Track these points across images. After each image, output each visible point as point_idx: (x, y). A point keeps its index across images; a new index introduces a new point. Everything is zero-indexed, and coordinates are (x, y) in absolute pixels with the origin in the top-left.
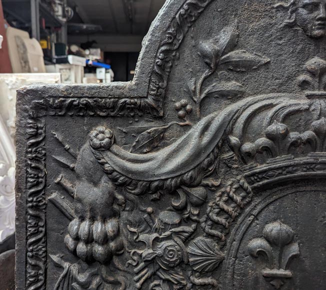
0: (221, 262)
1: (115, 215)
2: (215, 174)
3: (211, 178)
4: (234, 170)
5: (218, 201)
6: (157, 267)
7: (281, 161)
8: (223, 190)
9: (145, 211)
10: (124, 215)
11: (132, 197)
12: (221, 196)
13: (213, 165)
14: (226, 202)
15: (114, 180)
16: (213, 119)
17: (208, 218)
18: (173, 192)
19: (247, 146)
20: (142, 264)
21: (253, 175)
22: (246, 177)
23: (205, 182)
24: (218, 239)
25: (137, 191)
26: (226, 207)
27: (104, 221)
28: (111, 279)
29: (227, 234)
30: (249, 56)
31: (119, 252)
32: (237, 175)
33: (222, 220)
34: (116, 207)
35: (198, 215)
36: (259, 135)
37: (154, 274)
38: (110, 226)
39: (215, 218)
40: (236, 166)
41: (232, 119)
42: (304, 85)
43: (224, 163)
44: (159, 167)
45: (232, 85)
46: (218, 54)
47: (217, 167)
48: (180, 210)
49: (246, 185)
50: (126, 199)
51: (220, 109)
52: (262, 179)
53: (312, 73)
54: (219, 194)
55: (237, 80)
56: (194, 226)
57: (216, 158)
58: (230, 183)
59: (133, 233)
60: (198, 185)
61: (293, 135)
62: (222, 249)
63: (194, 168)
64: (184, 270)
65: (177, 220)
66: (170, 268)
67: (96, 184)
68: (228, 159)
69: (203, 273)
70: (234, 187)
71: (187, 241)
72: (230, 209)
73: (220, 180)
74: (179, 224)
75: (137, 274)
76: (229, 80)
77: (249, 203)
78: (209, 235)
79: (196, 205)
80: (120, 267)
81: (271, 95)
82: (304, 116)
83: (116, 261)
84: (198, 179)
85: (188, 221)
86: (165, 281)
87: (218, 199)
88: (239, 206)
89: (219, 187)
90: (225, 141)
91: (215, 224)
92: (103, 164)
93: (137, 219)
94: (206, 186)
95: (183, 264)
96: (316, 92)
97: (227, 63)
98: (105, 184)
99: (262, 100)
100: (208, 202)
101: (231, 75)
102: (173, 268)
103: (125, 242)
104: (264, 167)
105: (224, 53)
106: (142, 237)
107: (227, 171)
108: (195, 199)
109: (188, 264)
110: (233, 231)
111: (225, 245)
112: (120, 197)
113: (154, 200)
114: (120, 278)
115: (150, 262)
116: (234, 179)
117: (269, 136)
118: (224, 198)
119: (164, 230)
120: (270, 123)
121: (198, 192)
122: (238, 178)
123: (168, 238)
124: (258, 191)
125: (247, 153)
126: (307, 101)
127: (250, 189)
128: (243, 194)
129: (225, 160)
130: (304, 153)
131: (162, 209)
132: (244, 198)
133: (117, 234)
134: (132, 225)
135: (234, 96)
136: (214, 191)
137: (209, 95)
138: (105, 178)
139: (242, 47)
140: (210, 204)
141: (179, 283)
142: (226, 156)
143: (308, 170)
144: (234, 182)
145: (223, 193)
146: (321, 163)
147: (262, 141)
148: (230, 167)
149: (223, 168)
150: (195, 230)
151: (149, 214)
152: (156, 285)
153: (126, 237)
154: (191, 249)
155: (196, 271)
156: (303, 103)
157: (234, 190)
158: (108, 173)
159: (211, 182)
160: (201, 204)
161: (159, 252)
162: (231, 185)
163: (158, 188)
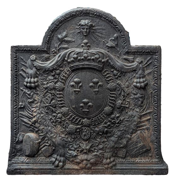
0: (64, 88)
1: (37, 77)
2: (62, 67)
4: (67, 66)
6: (48, 90)
7: (77, 64)
9: (45, 76)
10: (39, 77)
11: (41, 73)
12: (64, 73)
13: (62, 65)
14: (65, 74)
15: (36, 68)
16: (61, 54)
17: (61, 78)
18: (52, 71)
19: (69, 60)
20: (44, 89)
21: (71, 67)
22: (70, 68)
23: (59, 69)
24: (63, 83)
25: (43, 71)
26: (65, 75)
27: (34, 78)
28: (36, 93)
29: (66, 82)
30: (69, 39)
31: (38, 86)
33: (64, 78)
34: (37, 75)
35: (58, 77)
36: (71, 58)
37: (47, 91)
38: (36, 80)
39: (62, 78)
41: (66, 54)
42: (83, 46)
44: (48, 65)
45: (66, 46)
46: (62, 39)
48: (53, 76)
49: (70, 70)
50: (40, 73)
51: (63, 51)
52: (73, 68)
53: (84, 44)
55: (67, 45)
56: (57, 80)
57: (62, 63)
59: (42, 82)
60: (58, 70)
61: (79, 58)
62: (64, 85)
63: (56, 66)
64: (55, 91)
65: (53, 78)
66: (51, 90)
67: (32, 69)
69: (59, 91)
71: (55, 83)
72: (66, 75)
74: (53, 79)
75: (43, 92)
76: (65, 45)
77: (71, 74)
78: (61, 82)
79: (57, 75)
80: (38, 90)
81: (75, 48)
82: (82, 53)
83: (37, 88)
84: (58, 68)
85: (56, 78)
86: (50, 93)
88: (68, 75)
89: (63, 70)
90: (64, 59)
91: (62, 79)
92: (33, 64)
93: (43, 78)
94: (60, 70)
95: (54, 89)
96: (85, 48)
97: (64, 41)
98: (34, 69)
99: (73, 49)
100: (61, 74)
101: (66, 43)
102: (52, 90)
103: (40, 84)
104: (73, 65)
105: (64, 38)
106: (44, 83)
107: (65, 66)
108: (57, 73)
109: (56, 89)
110: (67, 81)
111: (65, 84)
112: (38, 73)
113: (47, 74)
114: (38, 93)
115: (46, 88)
116: (67, 68)
117: (74, 58)
118: (65, 73)
119: (50, 81)
120: (74, 55)
121: (58, 71)
123: (51, 82)
124: (73, 71)
125: (69, 62)
126: (83, 50)
127: (70, 71)
128: (69, 72)
130: (82, 62)
131: (49, 76)
132: (69, 73)
133: (37, 81)
134: (41, 80)
135: (66, 48)
136: (62, 71)
137: (60, 48)
138: (34, 68)
139: (68, 37)
141: (54, 93)
142: (65, 63)
143: (83, 66)
146: (85, 64)
147: (72, 59)
150: (58, 81)
151: (46, 77)
152: (48, 94)
153: (40, 83)
154: (57, 85)
155: (58, 90)
156: (82, 50)
158: (35, 67)
159: (61, 69)
160: (59, 74)
161: (48, 86)
162: (66, 70)
163: (48, 70)
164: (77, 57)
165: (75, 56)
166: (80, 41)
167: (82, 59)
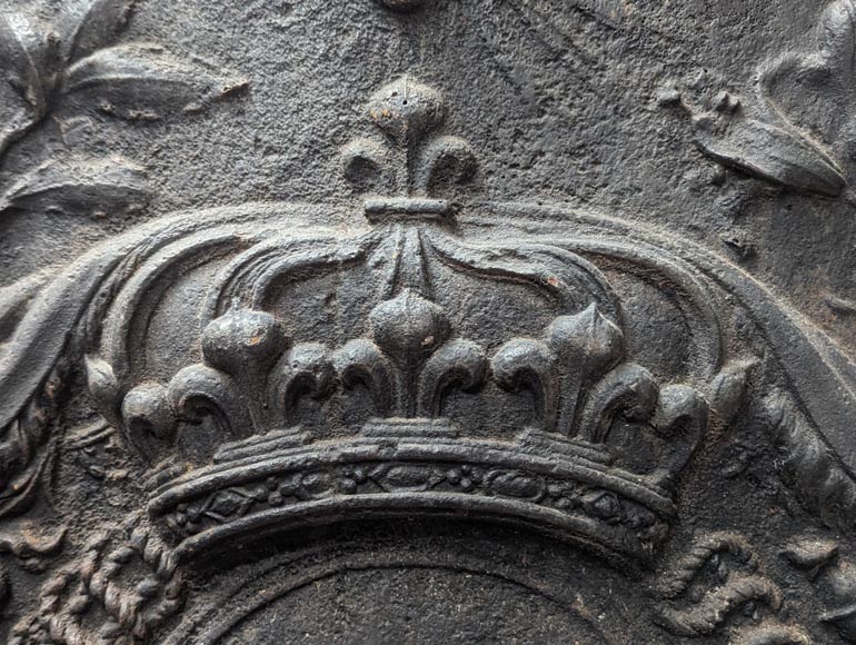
3: (26, 523)
4: (115, 490)
5: (46, 612)
7: (267, 449)
8: (70, 568)
12: (62, 593)
13: (30, 470)
14: (81, 615)
16: (32, 294)
19: (143, 397)
22: (158, 514)
26: (74, 636)
32: (127, 509)
36: (184, 354)
40: (122, 473)
41: (100, 292)
42: (360, 172)
43: (77, 462)
45: (106, 170)
46: (51, 55)
47: (47, 479)
49: (153, 547)
51: (66, 256)
52: (201, 521)
53: (386, 130)
54: (53, 582)
55: (130, 152)
57: (35, 446)
58: (96, 538)
61: (302, 355)
68: (89, 446)
70: (114, 554)
73: (62, 529)
76: (98, 149)
81: (249, 208)
82: (347, 285)
87: (48, 603)
88: (127, 628)
89: (60, 552)
90: (73, 378)
96: (402, 201)
97: (92, 88)
99: (208, 223)
100: (15, 618)
101: (109, 133)
105: (76, 53)
107: (89, 495)
116: (112, 526)
117: (219, 357)
118: (76, 600)
120: (217, 310)
122: (130, 517)
124: (206, 566)
125: (139, 421)
126: (360, 232)
127: (167, 562)
128: (147, 583)
129: (78, 449)
130: (350, 423)
132: (149, 598)
135: (115, 209)
136: (39, 574)
139: (149, 32)
140: (21, 625)
142: (80, 434)
143: (362, 484)
144: (113, 534)
145: (72, 580)
147: (195, 374)
148: (100, 478)
149: (71, 482)
156: (347, 237)
157: (109, 566)
159: (20, 536)
162: (103, 547)
164: (274, 347)
165: (245, 323)
166: (318, 96)
167: (356, 377)
